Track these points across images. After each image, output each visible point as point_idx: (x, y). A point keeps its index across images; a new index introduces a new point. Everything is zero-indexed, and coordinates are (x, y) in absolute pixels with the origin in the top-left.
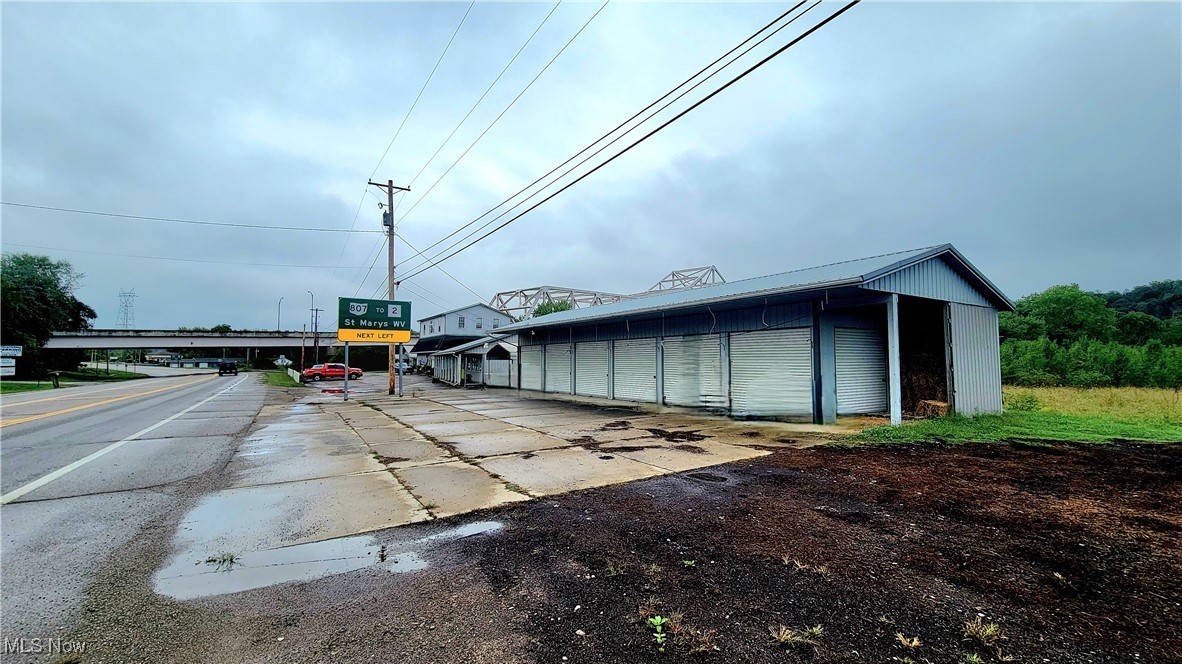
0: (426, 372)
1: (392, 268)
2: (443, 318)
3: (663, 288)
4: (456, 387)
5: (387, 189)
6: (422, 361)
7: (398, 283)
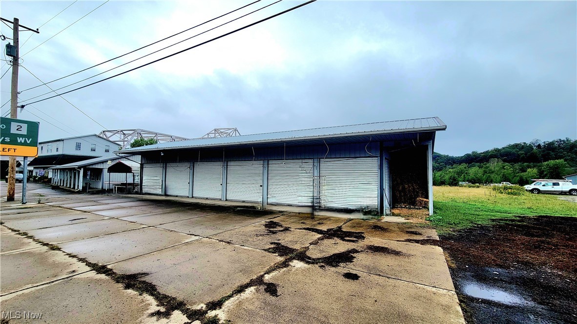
0: (44, 181)
1: (15, 94)
2: (62, 142)
3: (209, 137)
4: (79, 192)
5: (12, 25)
6: (38, 172)
7: (23, 107)
